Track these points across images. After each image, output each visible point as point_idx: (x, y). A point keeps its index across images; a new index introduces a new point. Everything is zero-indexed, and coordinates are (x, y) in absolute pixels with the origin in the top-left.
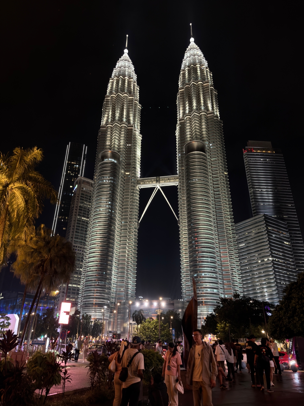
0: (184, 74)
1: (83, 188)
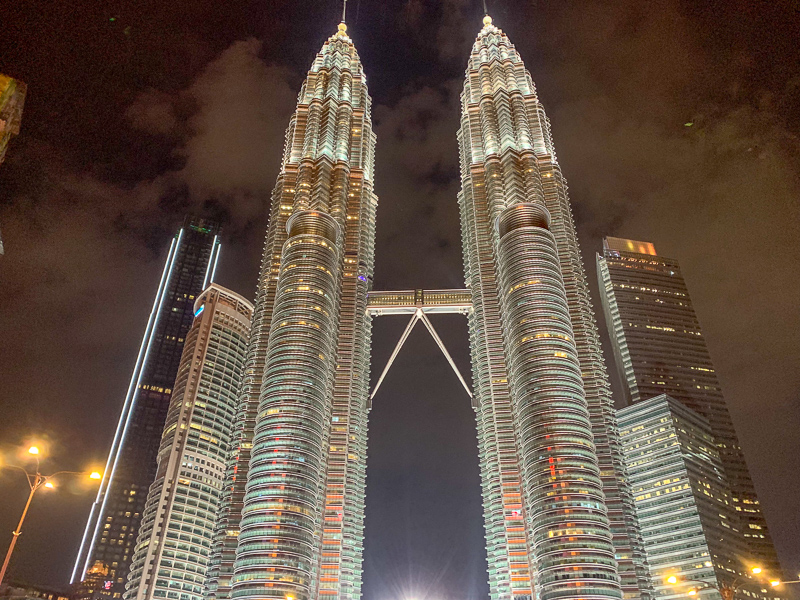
0: (477, 79)
1: (218, 313)
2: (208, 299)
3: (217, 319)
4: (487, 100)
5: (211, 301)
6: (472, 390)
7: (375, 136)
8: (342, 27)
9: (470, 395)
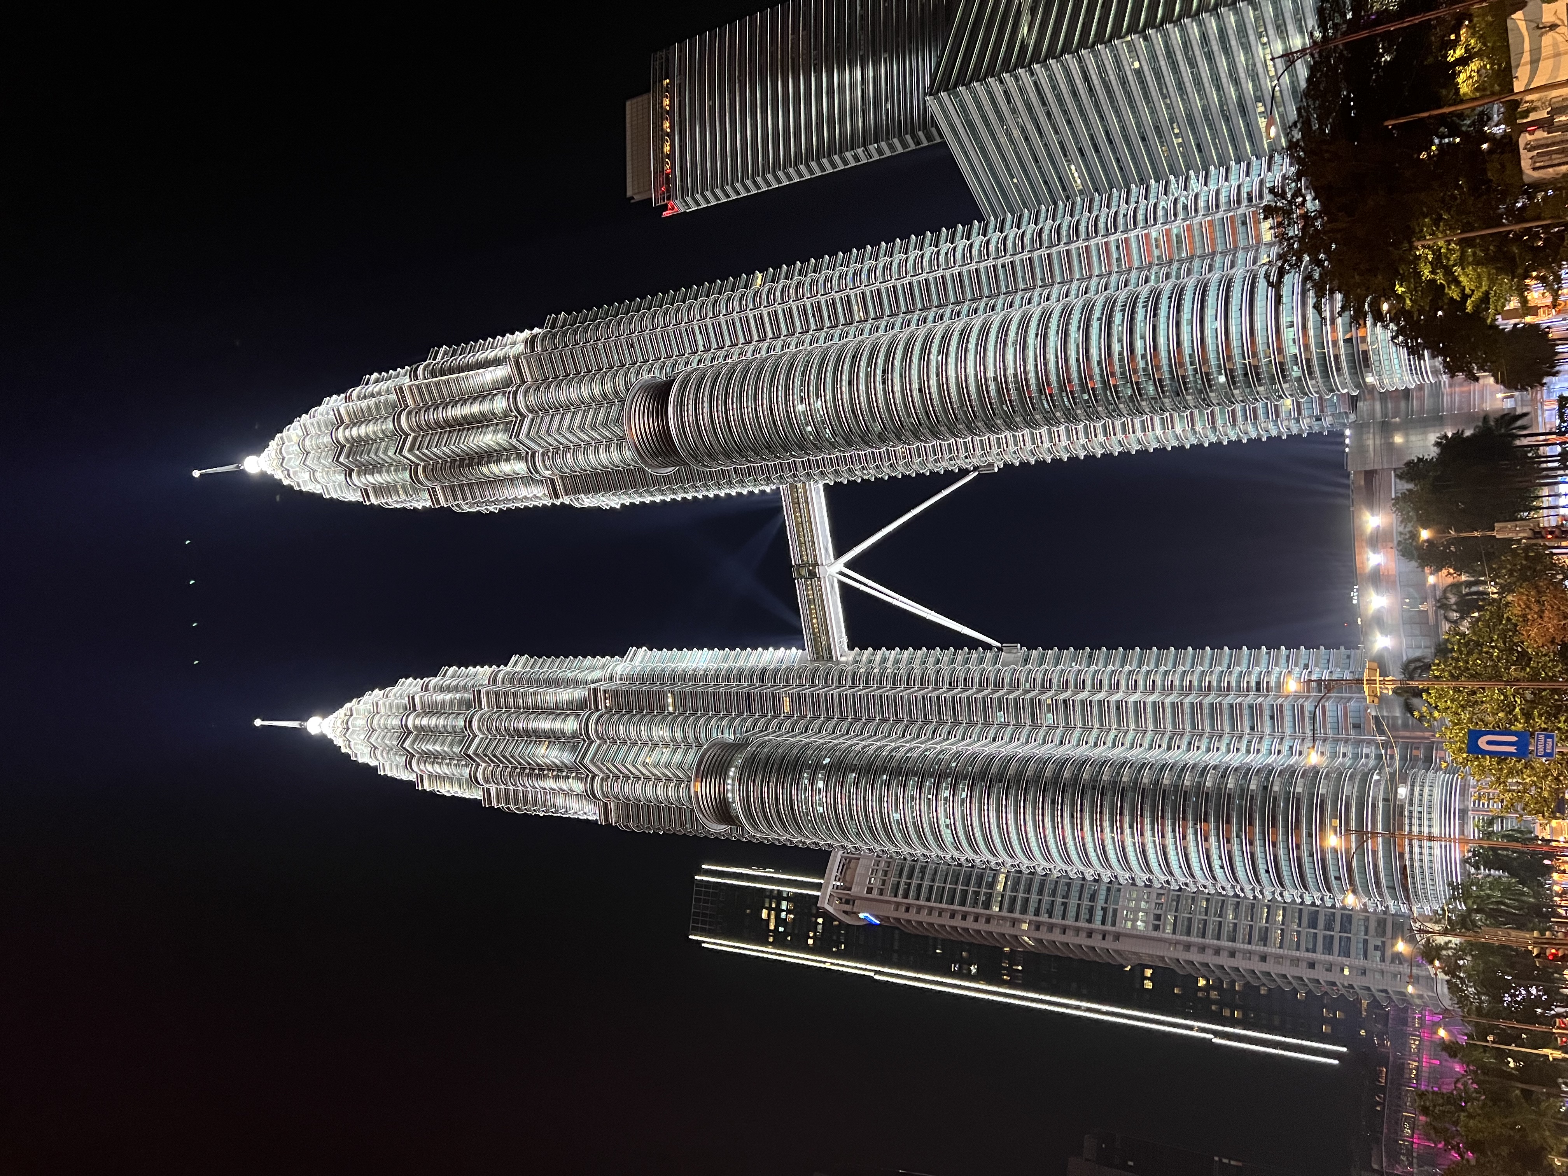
0: (379, 490)
1: (870, 890)
2: (847, 908)
3: (881, 892)
4: (421, 475)
5: (847, 902)
6: (964, 472)
7: (514, 659)
8: (316, 725)
9: (973, 475)
